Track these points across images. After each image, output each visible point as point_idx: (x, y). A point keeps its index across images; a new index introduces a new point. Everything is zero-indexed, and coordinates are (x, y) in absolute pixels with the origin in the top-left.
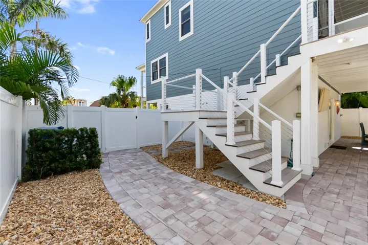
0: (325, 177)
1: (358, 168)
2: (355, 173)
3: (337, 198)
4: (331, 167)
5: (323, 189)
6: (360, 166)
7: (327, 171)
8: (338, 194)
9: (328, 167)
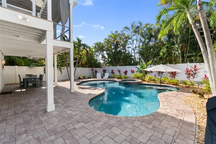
0: (9, 123)
1: (26, 104)
2: (26, 109)
3: (27, 136)
4: (9, 111)
5: (13, 136)
6: (27, 103)
7: (7, 116)
8: (26, 132)
9: (6, 112)
